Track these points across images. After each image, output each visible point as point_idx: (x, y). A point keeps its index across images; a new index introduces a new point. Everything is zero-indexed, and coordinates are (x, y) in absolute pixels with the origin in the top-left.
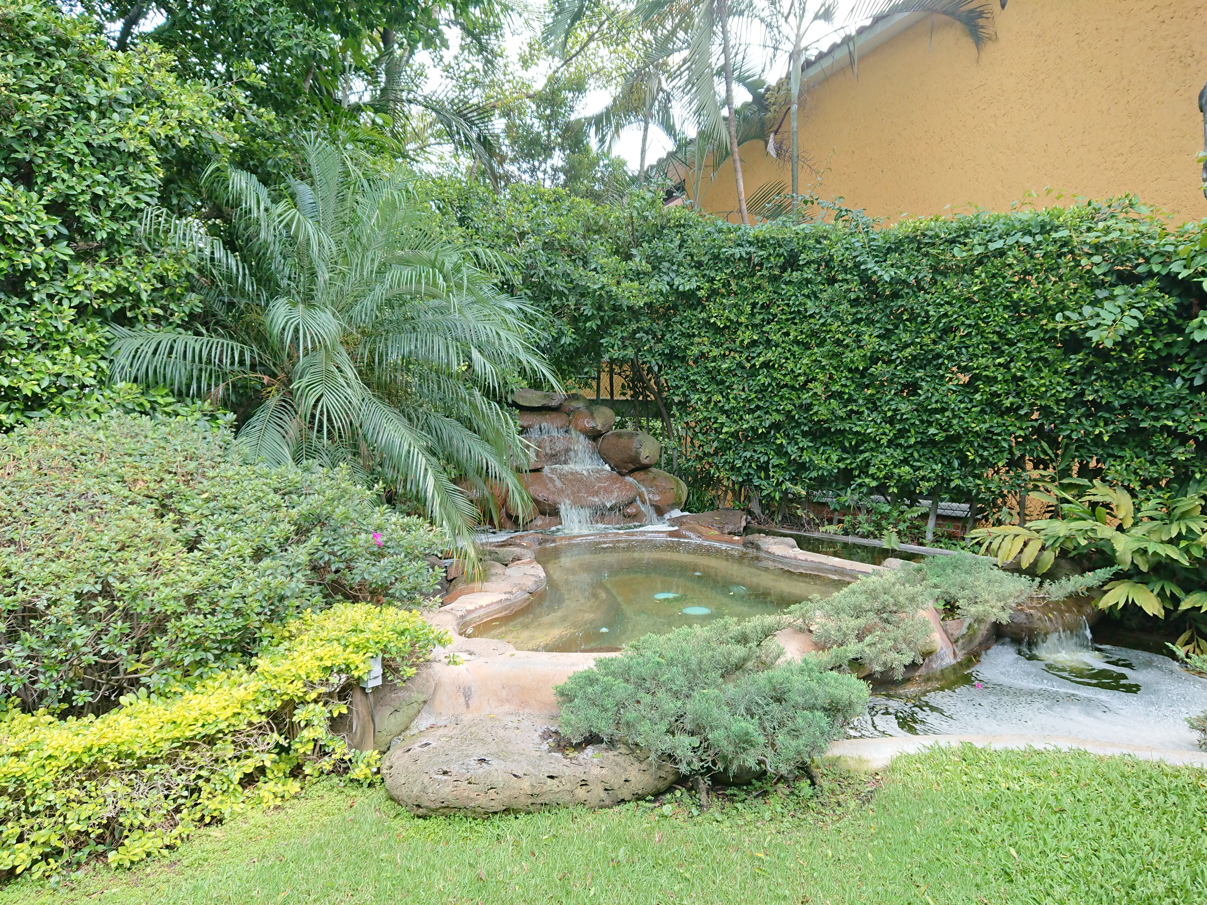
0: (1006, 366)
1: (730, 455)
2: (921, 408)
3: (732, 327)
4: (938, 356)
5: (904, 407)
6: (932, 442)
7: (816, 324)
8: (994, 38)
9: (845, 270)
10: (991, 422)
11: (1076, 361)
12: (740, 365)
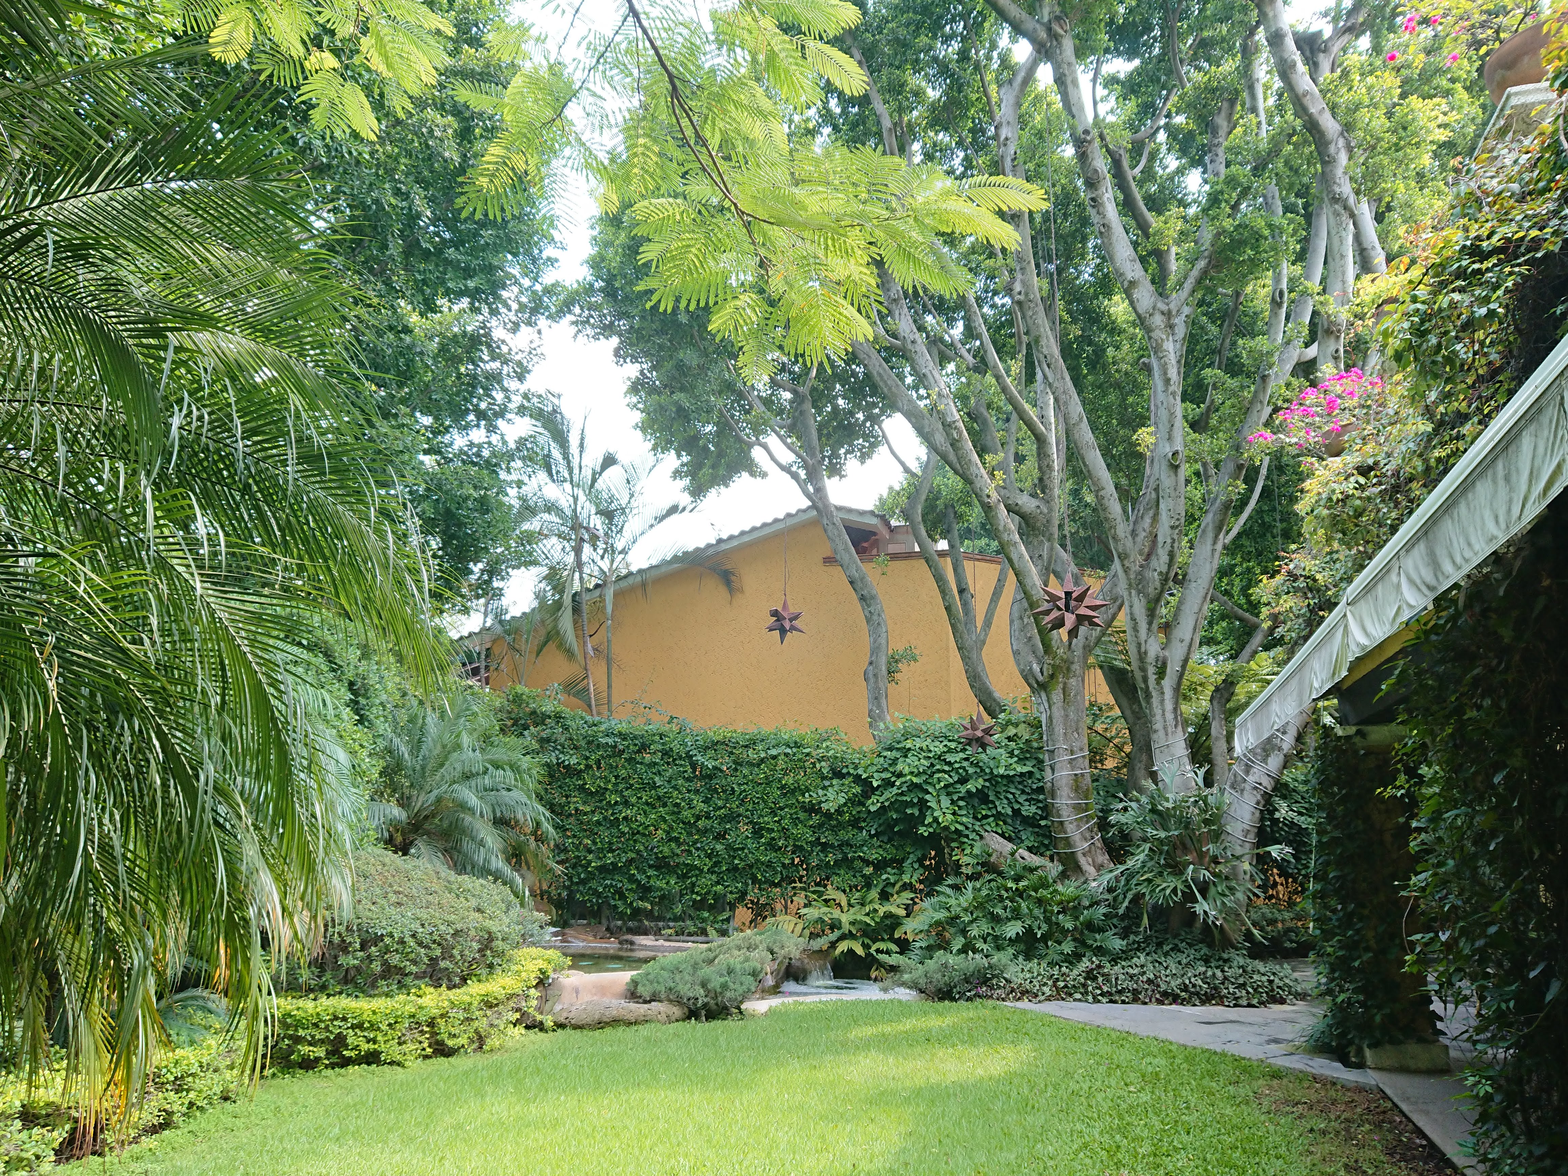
0: (778, 822)
1: (593, 884)
2: (729, 847)
3: (601, 792)
4: (739, 815)
5: (719, 847)
6: (736, 869)
7: (661, 792)
8: (742, 591)
9: (681, 758)
10: (771, 856)
11: (815, 819)
12: (605, 818)
